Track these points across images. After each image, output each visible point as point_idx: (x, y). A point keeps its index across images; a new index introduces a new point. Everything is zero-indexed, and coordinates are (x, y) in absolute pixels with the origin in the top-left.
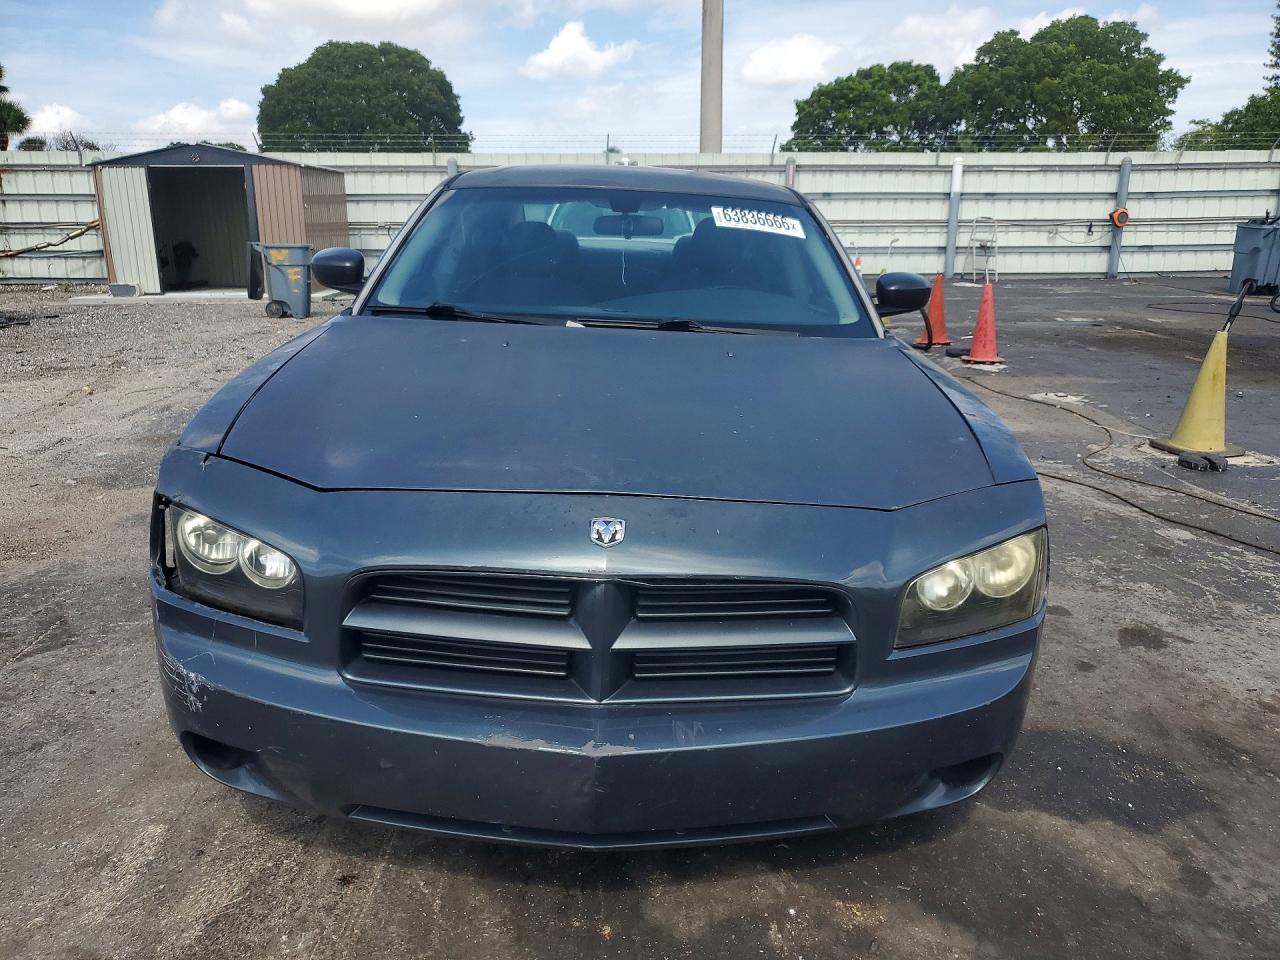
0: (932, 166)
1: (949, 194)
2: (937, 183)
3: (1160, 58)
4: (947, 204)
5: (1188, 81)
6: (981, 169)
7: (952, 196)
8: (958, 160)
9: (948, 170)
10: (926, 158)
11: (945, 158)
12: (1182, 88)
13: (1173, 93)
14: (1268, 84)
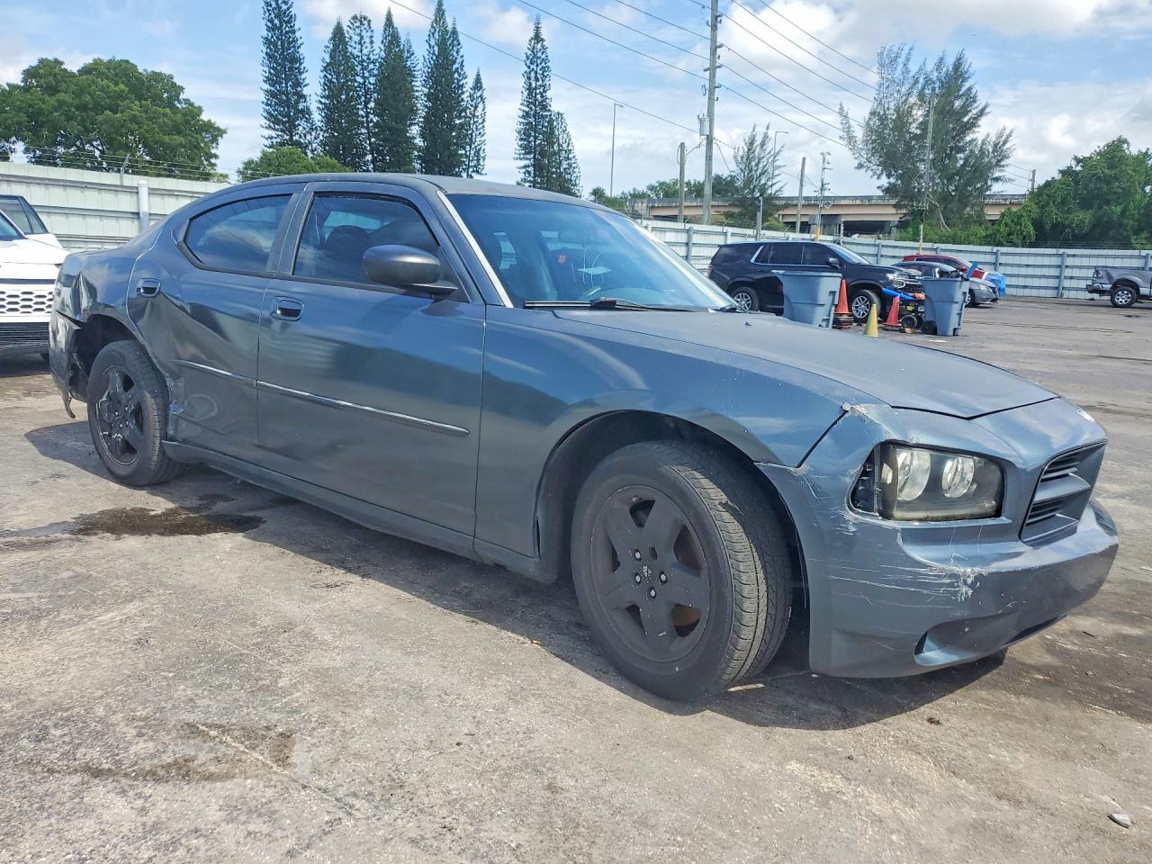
0: (115, 186)
1: (138, 214)
2: (125, 203)
3: (200, 110)
4: (136, 222)
5: (225, 132)
6: (163, 192)
7: (141, 216)
8: (143, 182)
9: (135, 191)
10: (110, 178)
11: (130, 180)
12: (222, 137)
13: (214, 140)
14: (268, 142)
